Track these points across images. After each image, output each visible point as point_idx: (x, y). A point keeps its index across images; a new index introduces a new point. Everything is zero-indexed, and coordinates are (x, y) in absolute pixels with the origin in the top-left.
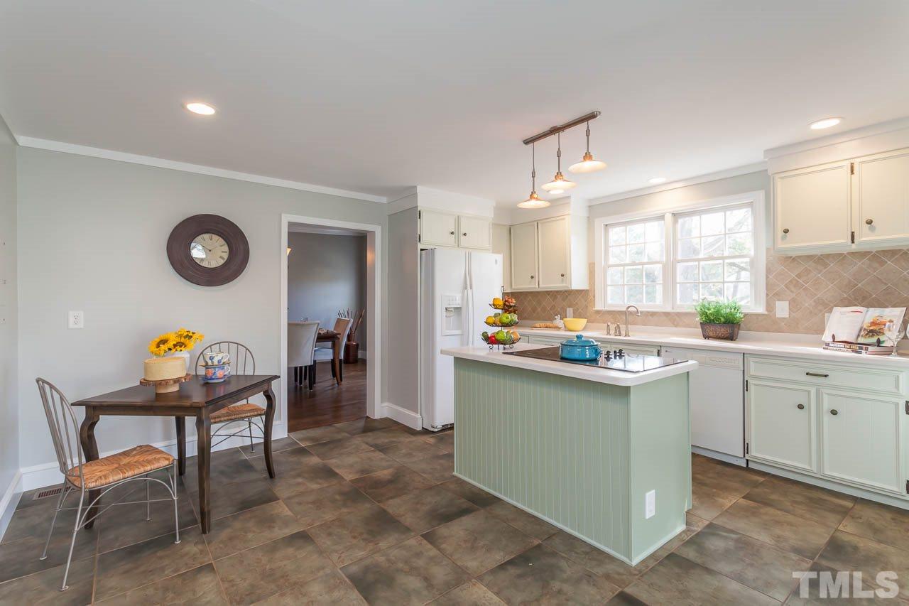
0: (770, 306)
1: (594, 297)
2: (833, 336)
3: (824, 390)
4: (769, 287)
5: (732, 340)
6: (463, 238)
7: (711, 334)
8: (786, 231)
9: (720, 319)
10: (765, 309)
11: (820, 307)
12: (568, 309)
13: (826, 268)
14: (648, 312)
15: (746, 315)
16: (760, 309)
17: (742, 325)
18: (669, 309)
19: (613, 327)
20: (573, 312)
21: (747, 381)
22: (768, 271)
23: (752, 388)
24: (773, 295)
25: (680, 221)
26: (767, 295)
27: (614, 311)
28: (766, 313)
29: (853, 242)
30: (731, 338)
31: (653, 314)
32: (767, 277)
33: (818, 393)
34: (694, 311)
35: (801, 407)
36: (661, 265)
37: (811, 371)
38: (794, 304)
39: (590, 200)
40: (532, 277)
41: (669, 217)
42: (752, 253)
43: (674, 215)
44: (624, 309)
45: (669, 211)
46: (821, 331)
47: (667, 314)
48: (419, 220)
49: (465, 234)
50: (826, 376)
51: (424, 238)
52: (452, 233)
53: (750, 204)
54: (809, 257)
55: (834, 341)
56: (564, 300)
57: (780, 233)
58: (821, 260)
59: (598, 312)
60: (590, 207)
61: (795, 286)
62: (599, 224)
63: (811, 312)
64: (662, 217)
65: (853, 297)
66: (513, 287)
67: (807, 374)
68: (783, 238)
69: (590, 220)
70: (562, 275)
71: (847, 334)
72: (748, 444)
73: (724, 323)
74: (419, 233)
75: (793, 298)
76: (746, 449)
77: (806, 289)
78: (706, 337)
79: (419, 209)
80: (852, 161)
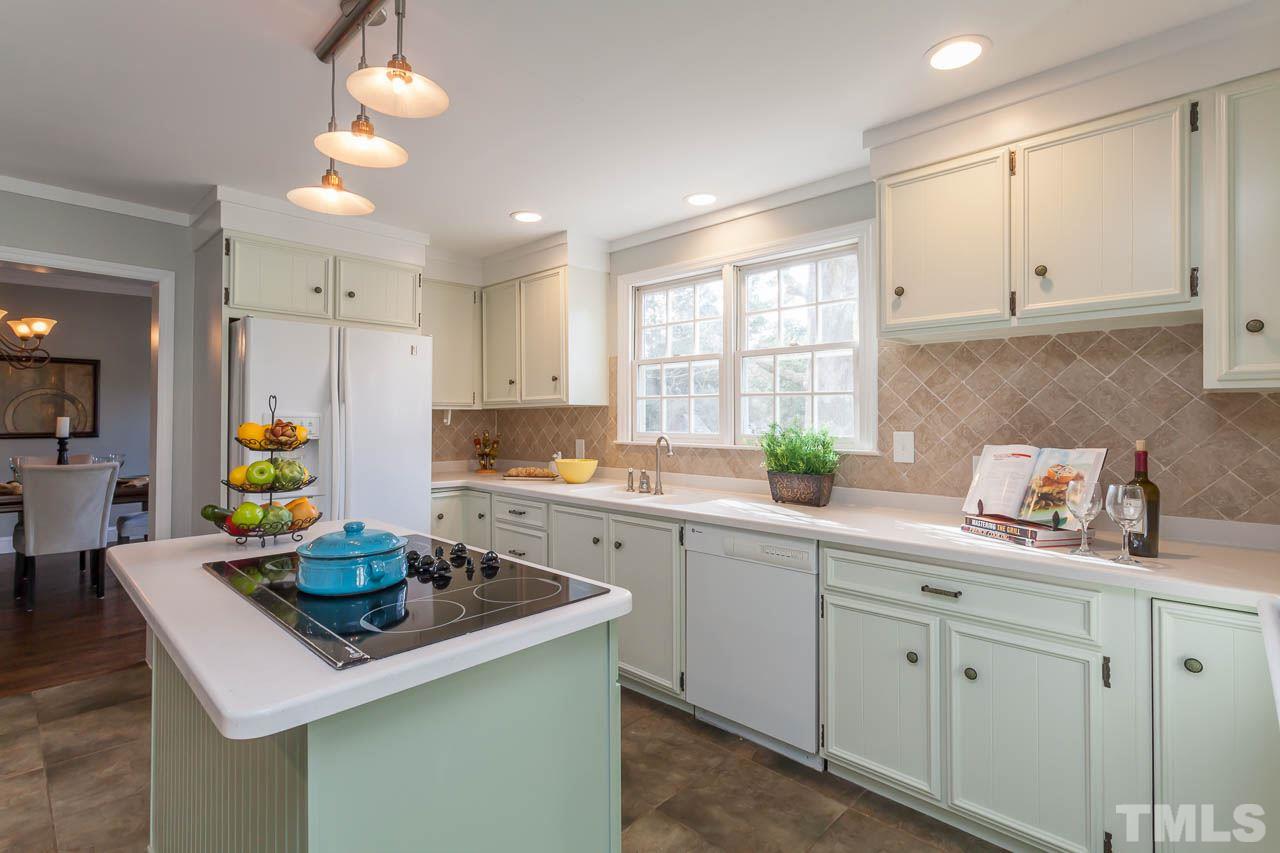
0: (884, 442)
1: (616, 420)
2: (980, 504)
3: (954, 625)
4: (883, 403)
5: (818, 506)
6: (344, 302)
7: (785, 493)
8: (900, 292)
9: (798, 465)
10: (876, 446)
11: (965, 444)
12: (578, 441)
13: (973, 368)
14: (696, 449)
15: (843, 457)
16: (868, 447)
17: (839, 476)
18: (728, 444)
19: (637, 474)
20: (586, 447)
21: (822, 597)
22: (882, 372)
23: (830, 611)
24: (888, 420)
25: (750, 279)
26: (880, 419)
27: (646, 446)
28: (876, 452)
29: (1013, 313)
30: (816, 500)
31: (704, 452)
32: (880, 385)
33: (944, 631)
34: (759, 448)
35: (912, 658)
36: (716, 362)
37: (934, 583)
38: (922, 439)
39: (611, 242)
40: (512, 382)
41: (728, 271)
42: (856, 338)
43: (738, 269)
44: (655, 443)
45: (727, 260)
46: (962, 490)
47: (724, 452)
48: (224, 257)
49: (351, 295)
50: (956, 595)
51: (237, 297)
52: (317, 290)
53: (854, 248)
54: (948, 347)
55: (981, 514)
56: (572, 424)
57: (890, 297)
58: (967, 353)
59: (621, 447)
60: (611, 254)
61: (923, 404)
62: (625, 285)
63: (949, 454)
64: (718, 274)
65: (1019, 424)
66: (485, 399)
67: (923, 589)
68: (896, 306)
69: (611, 278)
70: (555, 379)
71: (1003, 502)
72: (823, 726)
73: (805, 473)
74: (224, 285)
75: (921, 425)
76: (821, 739)
77: (941, 409)
78: (778, 499)
79: (225, 235)
80: (1012, 147)
